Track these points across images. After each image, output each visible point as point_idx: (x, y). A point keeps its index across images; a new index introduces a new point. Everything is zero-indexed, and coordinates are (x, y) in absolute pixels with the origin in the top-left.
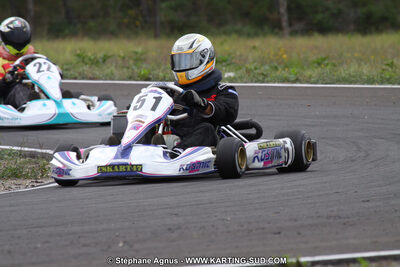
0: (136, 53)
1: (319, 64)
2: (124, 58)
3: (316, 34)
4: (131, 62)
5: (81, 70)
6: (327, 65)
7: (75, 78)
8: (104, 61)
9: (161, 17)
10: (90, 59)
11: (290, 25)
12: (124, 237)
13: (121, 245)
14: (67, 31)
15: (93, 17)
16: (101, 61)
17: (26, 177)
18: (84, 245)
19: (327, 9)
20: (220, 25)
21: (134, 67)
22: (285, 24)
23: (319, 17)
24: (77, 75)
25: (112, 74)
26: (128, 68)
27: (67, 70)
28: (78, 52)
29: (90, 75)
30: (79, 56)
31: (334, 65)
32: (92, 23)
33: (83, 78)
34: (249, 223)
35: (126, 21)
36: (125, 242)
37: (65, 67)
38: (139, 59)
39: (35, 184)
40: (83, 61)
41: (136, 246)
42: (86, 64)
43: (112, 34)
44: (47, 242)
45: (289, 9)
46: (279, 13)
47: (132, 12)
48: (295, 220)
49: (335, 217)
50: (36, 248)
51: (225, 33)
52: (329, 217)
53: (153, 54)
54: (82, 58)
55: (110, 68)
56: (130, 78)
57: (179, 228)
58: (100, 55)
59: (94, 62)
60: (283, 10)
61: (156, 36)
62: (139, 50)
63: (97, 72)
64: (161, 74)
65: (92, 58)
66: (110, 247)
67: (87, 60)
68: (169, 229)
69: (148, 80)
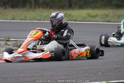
4: (104, 17)
5: (88, 19)
7: (87, 22)
12: (101, 71)
13: (100, 73)
15: (93, 3)
18: (89, 73)
25: (98, 20)
26: (103, 18)
27: (84, 19)
28: (88, 13)
30: (88, 14)
32: (92, 5)
33: (89, 22)
36: (101, 72)
37: (84, 18)
38: (107, 16)
41: (105, 74)
42: (90, 17)
43: (98, 8)
44: (77, 72)
47: (105, 1)
50: (74, 74)
53: (111, 14)
56: (104, 22)
57: (118, 68)
62: (107, 13)
63: (93, 20)
64: (113, 21)
65: (92, 15)
66: (96, 74)
67: (90, 16)
68: (115, 69)
69: (109, 22)
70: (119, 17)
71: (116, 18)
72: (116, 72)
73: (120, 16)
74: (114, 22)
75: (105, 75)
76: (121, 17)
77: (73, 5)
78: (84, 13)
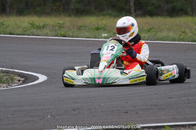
0: (59, 24)
1: (149, 31)
2: (53, 25)
3: (148, 16)
4: (57, 28)
5: (32, 31)
6: (152, 32)
7: (29, 35)
8: (43, 27)
9: (72, 6)
10: (37, 26)
11: (135, 12)
12: (51, 113)
13: (49, 116)
14: (26, 12)
15: (39, 5)
16: (42, 27)
17: (4, 83)
18: (31, 116)
19: (153, 4)
20: (101, 11)
21: (58, 30)
22: (133, 11)
23: (149, 8)
24: (30, 34)
25: (47, 33)
26: (55, 31)
27: (25, 31)
28: (31, 22)
29: (36, 34)
30: (31, 24)
31: (156, 32)
32: (38, 9)
33: (33, 35)
34: (113, 107)
35: (55, 8)
36: (51, 115)
37: (24, 29)
38: (61, 27)
39: (8, 86)
40: (33, 27)
42: (35, 28)
43: (48, 14)
44: (13, 114)
45: (135, 4)
46: (130, 6)
48: (135, 107)
49: (154, 105)
50: (8, 117)
51: (103, 15)
52: (151, 106)
53: (67, 24)
54: (33, 25)
55: (47, 31)
56: (56, 36)
57: (78, 109)
58: (42, 24)
59: (39, 28)
60: (132, 4)
61: (70, 16)
62: (61, 22)
63: (40, 32)
64: (71, 34)
65: (38, 25)
66: (44, 117)
67: (35, 26)
68: (73, 110)
69: (65, 36)
70: (80, 29)
71: (76, 30)
72: (75, 115)
73: (81, 27)
74: (72, 37)
75: (57, 120)
76: (83, 28)
77: (8, 10)
78: (25, 21)
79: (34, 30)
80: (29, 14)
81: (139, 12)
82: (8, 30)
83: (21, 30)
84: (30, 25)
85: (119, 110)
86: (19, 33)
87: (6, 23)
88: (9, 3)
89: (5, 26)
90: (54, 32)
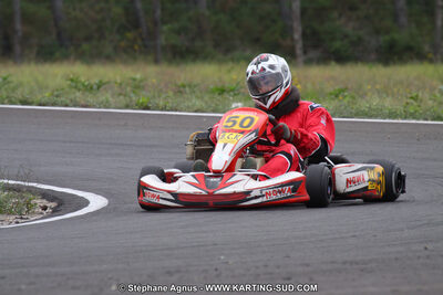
0: (134, 80)
1: (337, 96)
2: (120, 84)
3: (333, 63)
6: (344, 97)
8: (99, 87)
9: (162, 40)
10: (83, 85)
11: (305, 52)
14: (57, 54)
16: (95, 87)
17: (10, 213)
19: (346, 36)
20: (227, 51)
21: (132, 95)
22: (299, 51)
23: (337, 44)
24: (68, 102)
29: (83, 102)
31: (353, 98)
34: (257, 267)
35: (123, 44)
39: (19, 220)
40: (76, 87)
45: (304, 35)
46: (292, 39)
48: (308, 265)
49: (351, 263)
51: (233, 60)
52: (345, 263)
54: (75, 83)
55: (105, 96)
58: (95, 81)
60: (297, 36)
61: (156, 61)
79: (78, 94)
80: (65, 58)
81: (313, 54)
82: (18, 94)
83: (47, 95)
84: (69, 82)
85: (271, 274)
86: (43, 101)
87: (14, 79)
88: (20, 34)
89: (12, 85)
90: (122, 97)
